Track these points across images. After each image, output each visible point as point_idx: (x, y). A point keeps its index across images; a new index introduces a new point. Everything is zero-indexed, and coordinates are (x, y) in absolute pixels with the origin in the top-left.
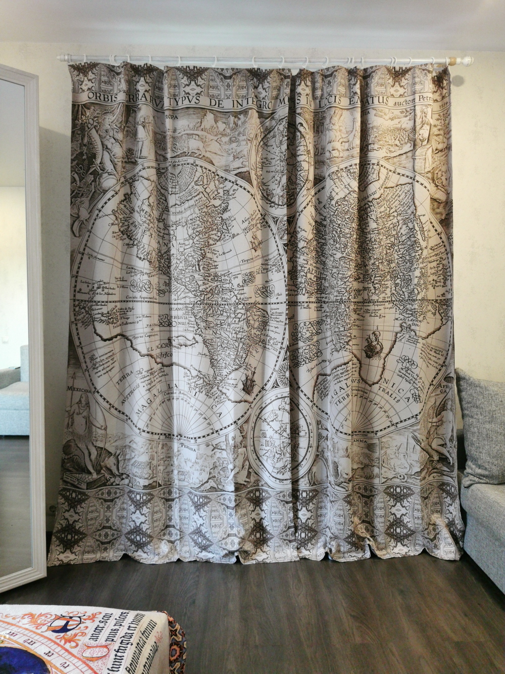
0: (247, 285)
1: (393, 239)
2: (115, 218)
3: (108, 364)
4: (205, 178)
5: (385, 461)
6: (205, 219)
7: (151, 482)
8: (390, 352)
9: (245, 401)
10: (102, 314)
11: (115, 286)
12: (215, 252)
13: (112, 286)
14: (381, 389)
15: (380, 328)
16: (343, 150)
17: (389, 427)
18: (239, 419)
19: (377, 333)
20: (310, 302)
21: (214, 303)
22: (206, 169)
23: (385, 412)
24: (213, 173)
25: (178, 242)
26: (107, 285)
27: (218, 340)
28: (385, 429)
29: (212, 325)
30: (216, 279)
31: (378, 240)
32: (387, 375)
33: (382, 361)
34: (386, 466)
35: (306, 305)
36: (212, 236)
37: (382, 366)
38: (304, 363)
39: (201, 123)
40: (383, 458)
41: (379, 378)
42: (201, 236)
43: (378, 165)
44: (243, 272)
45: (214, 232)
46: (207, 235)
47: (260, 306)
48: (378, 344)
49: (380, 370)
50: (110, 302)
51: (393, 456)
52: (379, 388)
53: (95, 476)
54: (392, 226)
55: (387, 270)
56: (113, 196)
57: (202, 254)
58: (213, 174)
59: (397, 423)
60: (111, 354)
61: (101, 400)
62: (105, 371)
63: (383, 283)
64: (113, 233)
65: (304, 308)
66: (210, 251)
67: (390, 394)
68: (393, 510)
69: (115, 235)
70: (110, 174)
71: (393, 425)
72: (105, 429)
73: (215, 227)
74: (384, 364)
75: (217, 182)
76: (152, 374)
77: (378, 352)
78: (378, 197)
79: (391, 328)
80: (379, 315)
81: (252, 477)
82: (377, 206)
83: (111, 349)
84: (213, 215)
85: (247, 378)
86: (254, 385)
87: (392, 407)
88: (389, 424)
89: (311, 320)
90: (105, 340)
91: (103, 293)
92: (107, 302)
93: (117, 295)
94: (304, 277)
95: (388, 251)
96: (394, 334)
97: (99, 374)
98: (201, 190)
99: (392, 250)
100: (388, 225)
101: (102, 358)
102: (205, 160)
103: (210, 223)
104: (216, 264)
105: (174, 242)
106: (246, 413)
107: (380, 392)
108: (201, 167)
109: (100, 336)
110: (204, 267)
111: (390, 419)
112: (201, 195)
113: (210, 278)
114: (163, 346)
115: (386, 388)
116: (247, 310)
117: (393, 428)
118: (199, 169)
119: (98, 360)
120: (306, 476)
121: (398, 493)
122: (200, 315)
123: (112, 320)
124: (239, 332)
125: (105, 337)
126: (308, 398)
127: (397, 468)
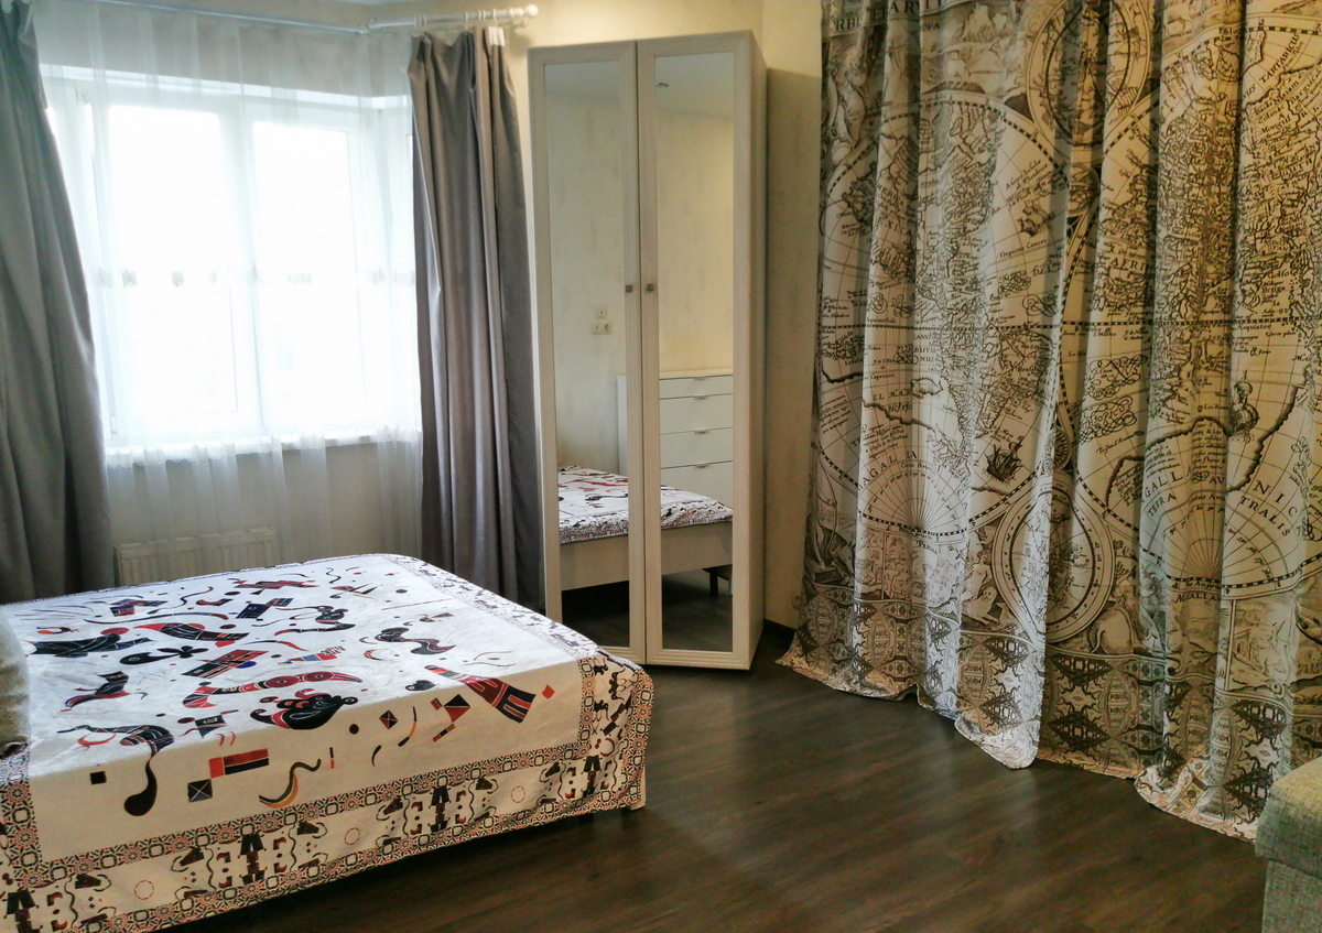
0: (1006, 296)
1: (1303, 183)
2: (846, 205)
3: (836, 416)
4: (966, 120)
5: (1244, 648)
6: (961, 190)
7: (873, 589)
8: (1277, 428)
9: (991, 490)
10: (829, 345)
11: (846, 304)
12: (976, 243)
13: (841, 304)
14: (1247, 503)
15: (1250, 376)
16: (1192, 17)
17: (1260, 583)
18: (977, 517)
19: (1244, 386)
20: (1113, 324)
21: (968, 326)
22: (967, 104)
23: (1254, 550)
24: (982, 106)
25: (928, 230)
26: (834, 304)
27: (970, 387)
28: (1250, 585)
29: (963, 363)
30: (974, 286)
31: (1254, 190)
32: (1264, 474)
33: (1254, 445)
34: (1245, 659)
35: (1104, 328)
36: (972, 217)
37: (1253, 455)
38: (1093, 435)
39: (963, 28)
40: (1238, 642)
41: (1243, 478)
42: (952, 219)
43: (1260, 29)
44: (1001, 274)
45: (978, 208)
46: (963, 217)
47: (1038, 330)
48: (1244, 408)
49: (1247, 464)
50: (840, 327)
51: (1265, 644)
52: (1240, 499)
53: (823, 566)
54: (1303, 153)
55: (1281, 253)
56: (844, 173)
57: (952, 248)
58: (981, 110)
59: (1280, 578)
60: (841, 401)
61: (827, 464)
62: (831, 425)
63: (1266, 280)
64: (843, 227)
65: (1100, 334)
66: (967, 242)
67: (1269, 516)
68: (1254, 751)
69: (847, 229)
70: (842, 141)
71: (1271, 580)
72: (835, 505)
73: (977, 201)
74: (1258, 452)
75: (987, 122)
76: (879, 433)
77: (1242, 427)
78: (1259, 98)
79: (1286, 378)
80: (1250, 349)
81: (1002, 617)
82: (1254, 117)
83: (841, 395)
84: (977, 179)
85: (996, 453)
86: (1015, 467)
87: (1273, 542)
88: (1263, 577)
89: (1113, 357)
90: (832, 381)
91: (830, 314)
92: (835, 327)
93: (851, 317)
94: (1104, 277)
95: (1289, 211)
96: (1291, 389)
97: (825, 428)
98: (956, 144)
99: (1300, 206)
100: (1292, 153)
101: (828, 406)
102: (968, 90)
103: (970, 194)
104: (975, 262)
105: (920, 231)
106: (991, 509)
107: (1244, 508)
108: (960, 103)
109: (827, 376)
110: (954, 270)
111: (1265, 568)
112: (957, 150)
113: (963, 288)
114: (904, 392)
115: (1260, 502)
116: (1002, 339)
117: (1272, 586)
118: (956, 107)
119: (824, 409)
120: (1085, 634)
121: (1269, 720)
122: (946, 346)
123: (843, 353)
124: (987, 375)
125: (832, 377)
126: (1097, 500)
127: (1271, 669)
